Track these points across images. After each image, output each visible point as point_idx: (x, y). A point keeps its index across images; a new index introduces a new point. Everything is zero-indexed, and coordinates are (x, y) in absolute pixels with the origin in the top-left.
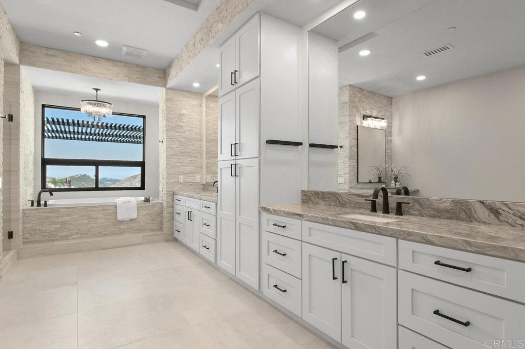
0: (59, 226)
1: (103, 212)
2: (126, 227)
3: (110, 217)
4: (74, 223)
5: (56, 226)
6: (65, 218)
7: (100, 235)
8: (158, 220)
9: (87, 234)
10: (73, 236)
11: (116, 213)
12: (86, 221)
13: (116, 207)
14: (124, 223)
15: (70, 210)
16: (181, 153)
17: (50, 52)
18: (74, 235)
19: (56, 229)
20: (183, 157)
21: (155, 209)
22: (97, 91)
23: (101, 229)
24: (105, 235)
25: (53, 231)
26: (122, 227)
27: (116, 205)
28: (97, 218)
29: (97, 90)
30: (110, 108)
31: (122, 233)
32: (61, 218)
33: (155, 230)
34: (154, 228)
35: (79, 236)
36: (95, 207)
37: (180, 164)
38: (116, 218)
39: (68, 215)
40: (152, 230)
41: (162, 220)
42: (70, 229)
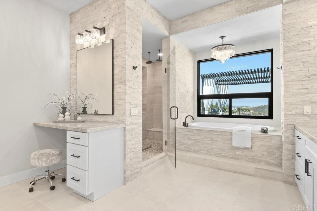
0: (193, 142)
1: (221, 137)
2: (241, 154)
3: (227, 142)
4: (202, 141)
5: (192, 142)
6: (197, 137)
7: (219, 155)
8: (277, 154)
9: (210, 152)
10: (201, 152)
11: (232, 139)
12: (210, 142)
13: (232, 134)
14: (240, 149)
15: (199, 131)
16: (306, 76)
17: (184, 19)
18: (202, 150)
19: (191, 144)
20: (309, 82)
21: (273, 142)
22: (223, 39)
23: (220, 150)
24: (223, 156)
25: (190, 145)
26: (238, 152)
27: (232, 132)
28: (217, 141)
29: (223, 37)
30: (233, 49)
31: (237, 159)
32: (194, 137)
33: (272, 164)
34: (272, 161)
35: (205, 152)
36: (216, 131)
37: (306, 91)
38: (231, 144)
39: (198, 135)
40: (269, 164)
41: (281, 155)
42: (200, 145)
